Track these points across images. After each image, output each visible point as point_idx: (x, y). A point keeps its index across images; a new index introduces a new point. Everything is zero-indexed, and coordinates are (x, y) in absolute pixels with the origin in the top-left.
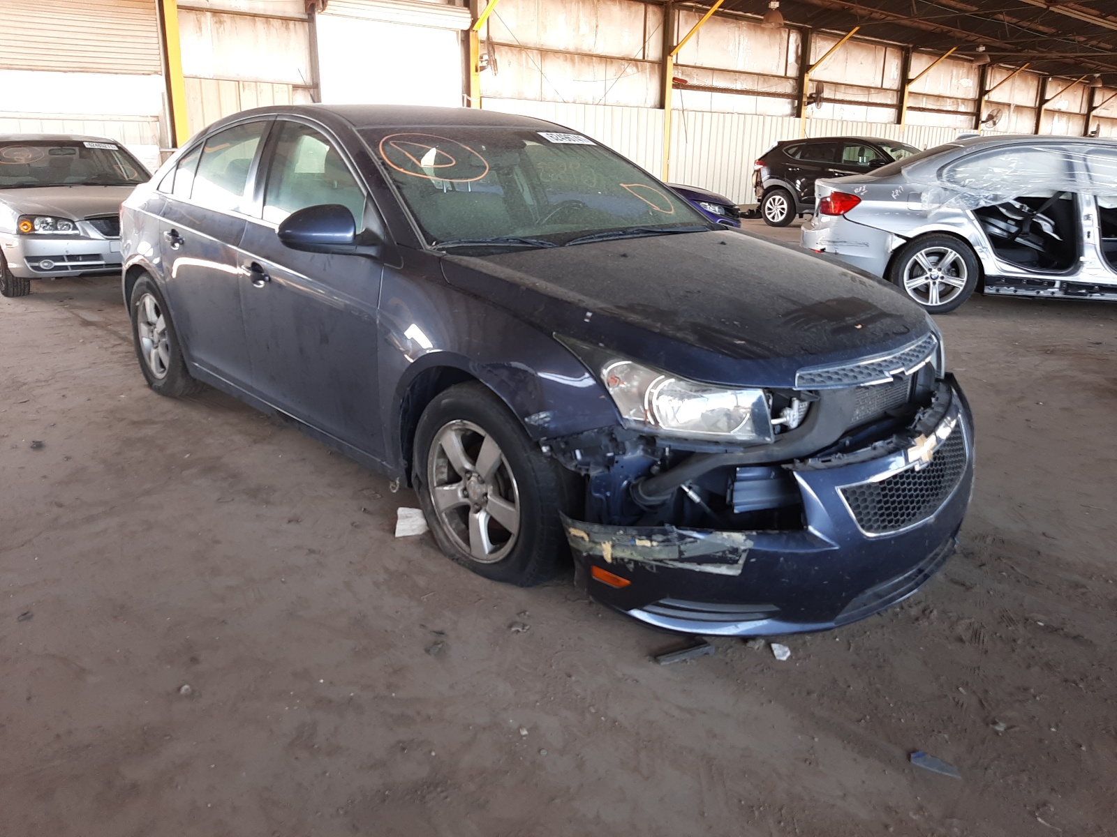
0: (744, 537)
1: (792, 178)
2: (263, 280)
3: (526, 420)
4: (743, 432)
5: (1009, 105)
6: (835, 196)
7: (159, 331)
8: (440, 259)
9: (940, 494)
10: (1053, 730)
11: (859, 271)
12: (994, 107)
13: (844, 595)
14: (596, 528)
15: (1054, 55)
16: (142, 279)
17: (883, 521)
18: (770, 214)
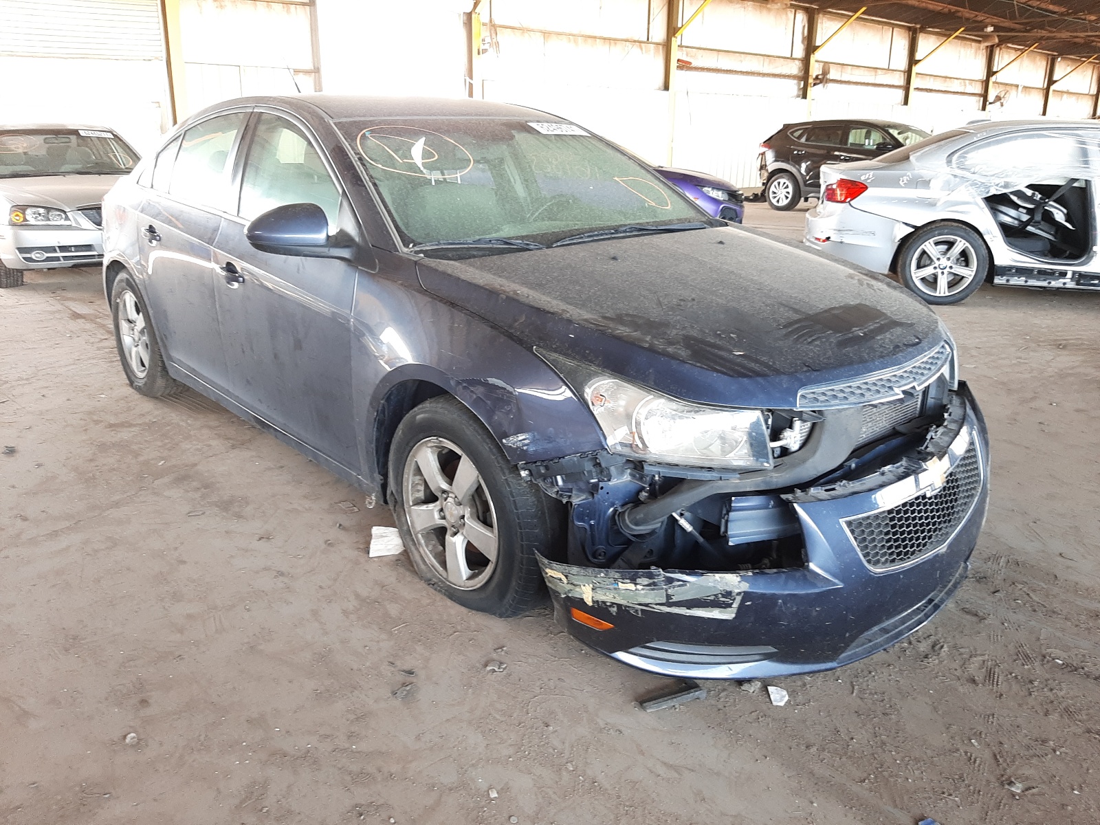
0: (739, 579)
1: (797, 161)
2: (237, 281)
3: (504, 441)
4: (741, 457)
5: (1017, 86)
6: (842, 183)
7: (139, 330)
8: (416, 263)
9: (952, 520)
10: (1076, 792)
11: (866, 272)
12: (1002, 88)
13: (847, 635)
14: (575, 570)
15: (1065, 35)
16: (122, 276)
17: (892, 554)
18: (775, 197)
